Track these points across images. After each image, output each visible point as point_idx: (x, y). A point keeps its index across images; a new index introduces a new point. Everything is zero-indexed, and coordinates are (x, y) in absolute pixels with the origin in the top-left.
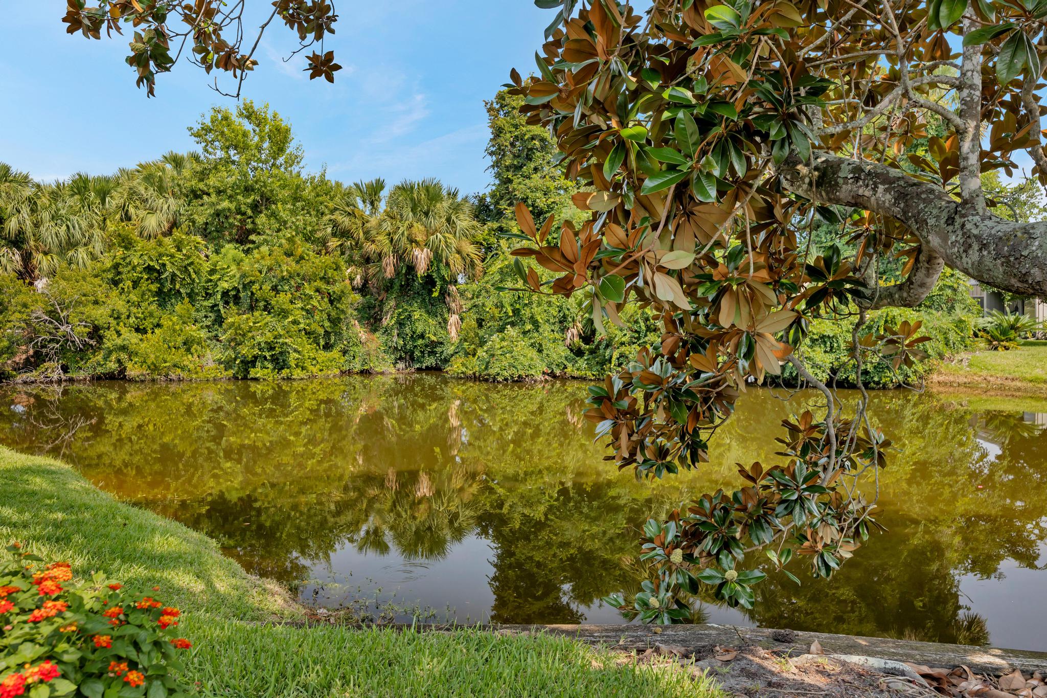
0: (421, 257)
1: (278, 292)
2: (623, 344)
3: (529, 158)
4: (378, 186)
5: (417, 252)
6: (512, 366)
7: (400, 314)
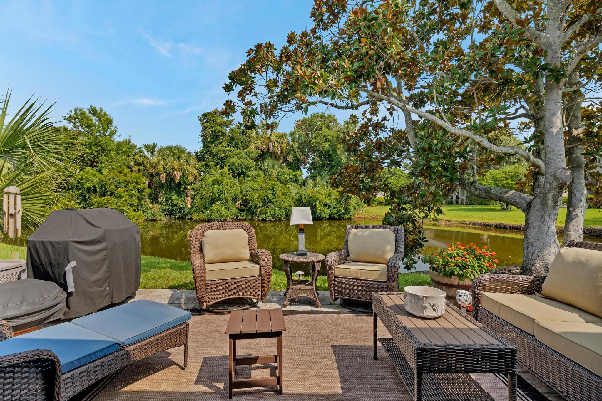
0: (177, 175)
1: (118, 188)
2: (260, 207)
3: (217, 139)
4: (154, 146)
5: (175, 173)
6: (220, 216)
7: (167, 197)
